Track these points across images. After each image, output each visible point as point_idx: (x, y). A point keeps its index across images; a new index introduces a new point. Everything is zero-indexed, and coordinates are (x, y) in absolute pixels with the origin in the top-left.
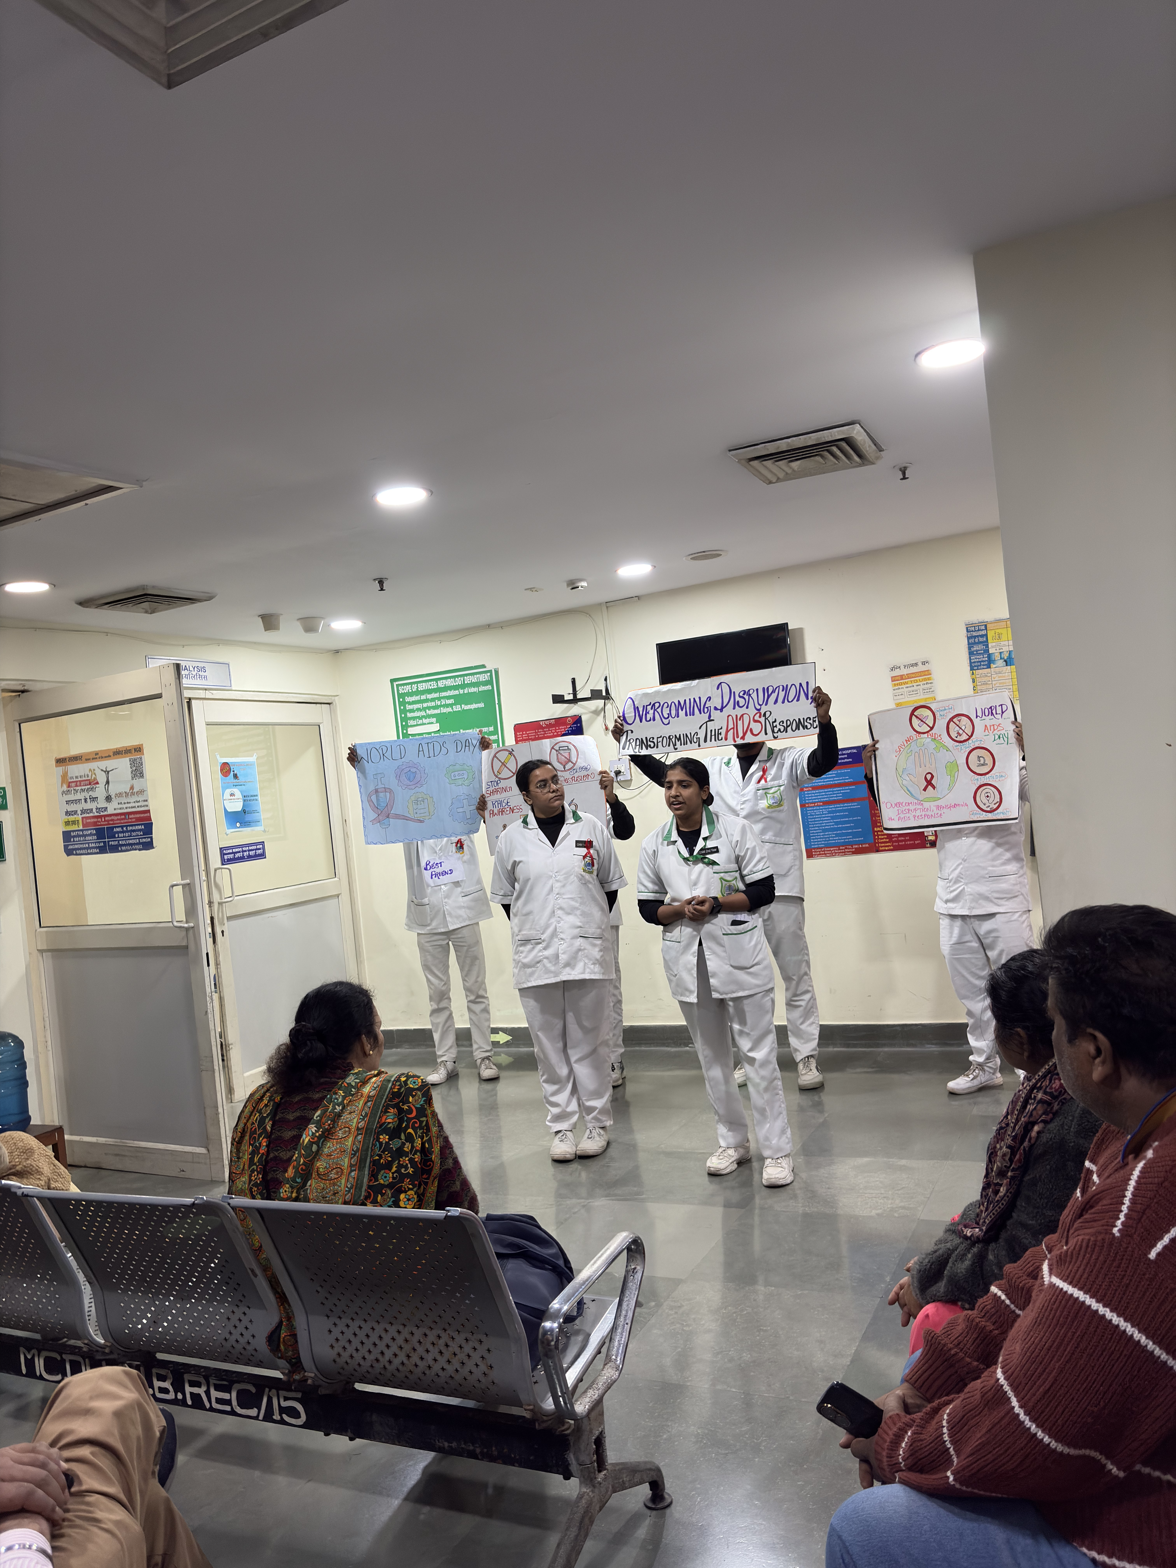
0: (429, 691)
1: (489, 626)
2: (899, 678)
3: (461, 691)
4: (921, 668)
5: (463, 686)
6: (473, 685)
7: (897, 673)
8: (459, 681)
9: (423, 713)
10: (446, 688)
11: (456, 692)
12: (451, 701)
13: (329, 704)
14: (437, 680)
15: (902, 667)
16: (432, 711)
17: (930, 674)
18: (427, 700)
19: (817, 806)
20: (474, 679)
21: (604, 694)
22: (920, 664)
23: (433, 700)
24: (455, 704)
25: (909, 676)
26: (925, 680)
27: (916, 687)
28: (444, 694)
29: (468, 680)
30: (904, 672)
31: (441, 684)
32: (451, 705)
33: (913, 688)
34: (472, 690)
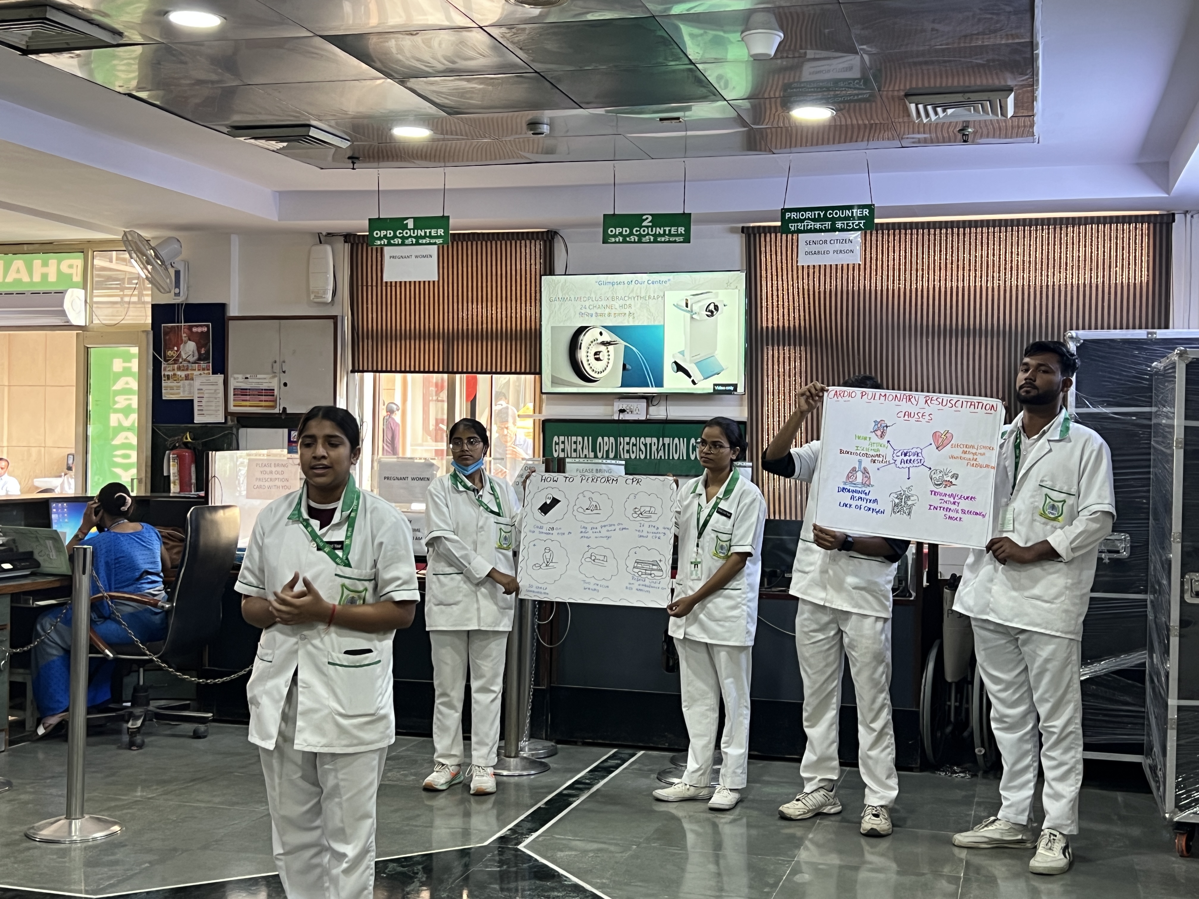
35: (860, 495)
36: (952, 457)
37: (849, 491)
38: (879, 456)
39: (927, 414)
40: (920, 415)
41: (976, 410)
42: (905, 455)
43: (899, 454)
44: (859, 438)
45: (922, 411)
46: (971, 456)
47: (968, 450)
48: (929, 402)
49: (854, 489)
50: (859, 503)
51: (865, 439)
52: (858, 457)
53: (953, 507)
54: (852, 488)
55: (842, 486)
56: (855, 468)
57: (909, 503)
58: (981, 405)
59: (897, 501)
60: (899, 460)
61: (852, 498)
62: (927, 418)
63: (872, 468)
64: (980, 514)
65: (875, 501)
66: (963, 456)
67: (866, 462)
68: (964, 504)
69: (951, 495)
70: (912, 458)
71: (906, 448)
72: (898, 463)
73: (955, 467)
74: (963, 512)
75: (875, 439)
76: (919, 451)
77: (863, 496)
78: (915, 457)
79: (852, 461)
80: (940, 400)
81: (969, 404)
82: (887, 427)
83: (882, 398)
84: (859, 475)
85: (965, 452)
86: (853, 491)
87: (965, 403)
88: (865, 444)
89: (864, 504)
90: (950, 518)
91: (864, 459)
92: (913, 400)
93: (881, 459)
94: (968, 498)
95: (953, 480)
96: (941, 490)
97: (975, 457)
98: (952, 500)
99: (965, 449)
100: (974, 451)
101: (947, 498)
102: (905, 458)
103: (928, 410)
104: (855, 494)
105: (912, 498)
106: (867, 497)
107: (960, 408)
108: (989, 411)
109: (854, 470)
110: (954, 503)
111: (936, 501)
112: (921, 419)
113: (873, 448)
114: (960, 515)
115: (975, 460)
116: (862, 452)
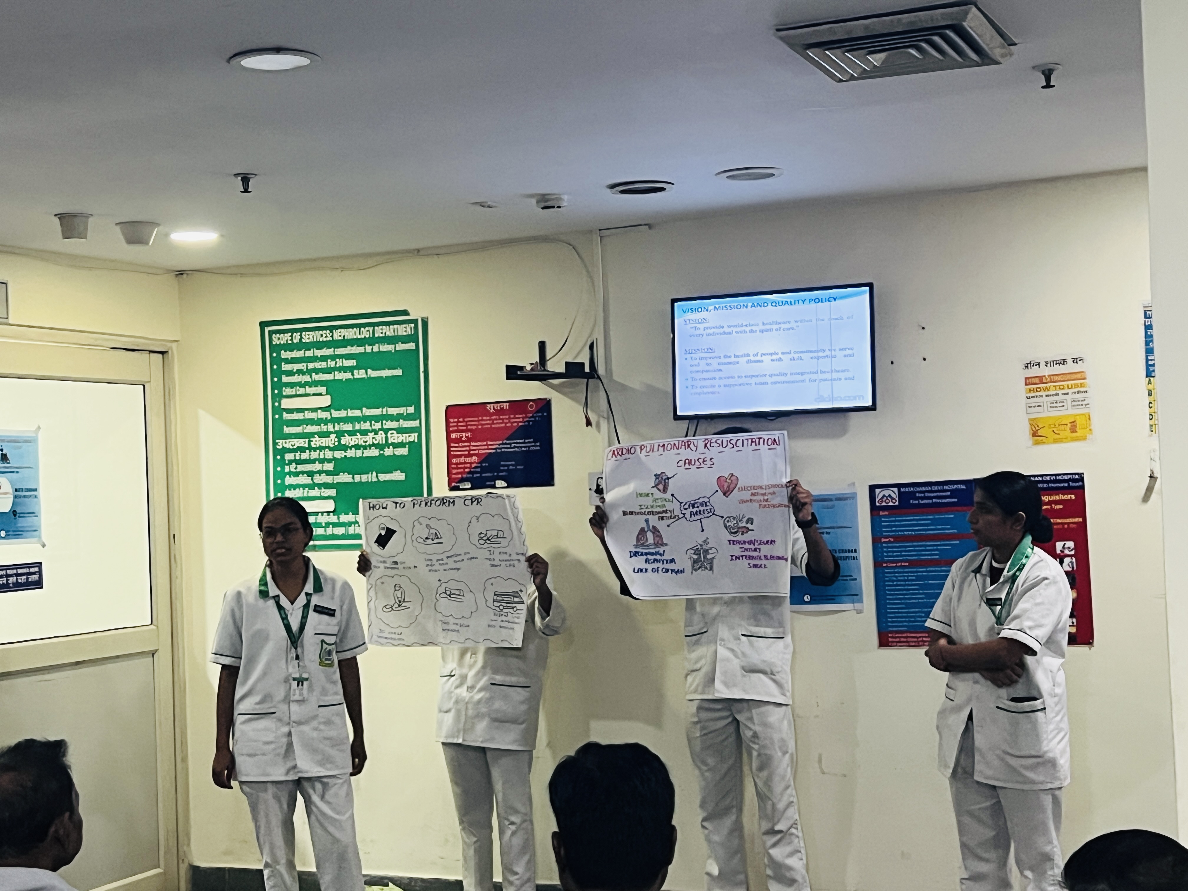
0: (320, 345)
1: (418, 251)
2: (1037, 381)
3: (369, 349)
4: (1070, 367)
5: (372, 341)
6: (387, 340)
7: (1034, 372)
8: (365, 333)
9: (307, 378)
10: (346, 343)
11: (361, 350)
12: (352, 363)
13: (162, 353)
14: (331, 329)
15: (1042, 364)
16: (321, 375)
17: (1084, 379)
18: (314, 359)
19: (901, 567)
20: (389, 331)
21: (587, 369)
22: (1070, 361)
23: (324, 358)
24: (358, 367)
25: (1052, 378)
26: (1076, 386)
27: (1061, 397)
28: (340, 351)
29: (379, 332)
30: (1045, 371)
31: (337, 335)
32: (351, 369)
33: (1055, 398)
34: (385, 348)
35: (654, 557)
36: (742, 502)
37: (642, 554)
38: (666, 512)
39: (708, 459)
40: (701, 461)
41: (758, 447)
42: (693, 507)
43: (687, 506)
44: (641, 495)
45: (702, 457)
46: (762, 498)
47: (757, 491)
48: (708, 445)
49: (647, 551)
50: (656, 565)
51: (648, 495)
52: (644, 517)
53: (755, 554)
54: (644, 551)
55: (634, 550)
56: (643, 528)
57: (709, 557)
58: (762, 440)
59: (696, 557)
60: (688, 513)
61: (647, 561)
62: (709, 463)
63: (661, 526)
64: (783, 558)
65: (672, 561)
66: (753, 498)
67: (654, 520)
68: (765, 550)
69: (750, 542)
70: (702, 509)
71: (692, 499)
72: (688, 516)
73: (748, 510)
74: (766, 557)
75: (658, 494)
76: (706, 500)
77: (658, 557)
78: (704, 508)
79: (640, 522)
81: (750, 441)
82: (668, 479)
83: (661, 449)
84: (650, 535)
85: (754, 494)
86: (646, 554)
87: (745, 442)
88: (648, 501)
89: (660, 565)
90: (755, 566)
91: (650, 517)
92: (692, 446)
94: (767, 542)
95: (749, 526)
96: (739, 537)
98: (752, 546)
99: (754, 491)
100: (763, 491)
101: (747, 546)
102: (694, 510)
103: (708, 455)
104: (649, 557)
105: (710, 551)
106: (663, 558)
107: (741, 448)
108: (772, 446)
109: (642, 531)
110: (755, 550)
111: (736, 550)
112: (703, 465)
113: (658, 504)
114: (764, 562)
115: (767, 500)
116: (648, 510)
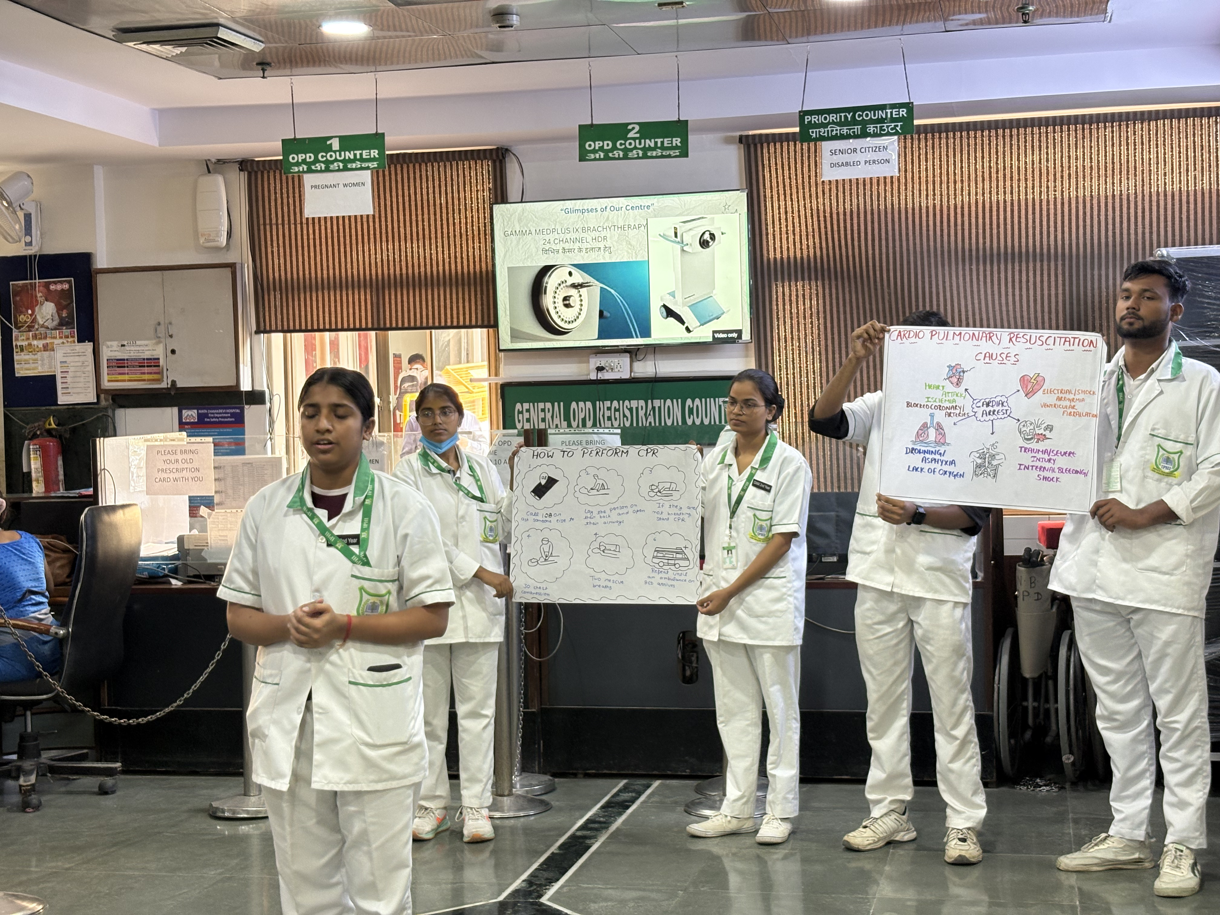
35: (933, 456)
36: (1045, 405)
37: (919, 452)
38: (955, 408)
39: (1012, 355)
40: (1004, 356)
41: (1072, 348)
42: (988, 405)
43: (980, 404)
44: (930, 387)
45: (1006, 352)
46: (1067, 403)
47: (1063, 396)
48: (1014, 339)
49: (926, 449)
50: (933, 465)
51: (938, 387)
52: (930, 411)
53: (1047, 465)
54: (923, 449)
55: (911, 446)
56: (926, 423)
57: (995, 463)
58: (1077, 341)
59: (979, 461)
60: (980, 411)
61: (924, 460)
62: (1013, 359)
63: (947, 423)
64: (1081, 472)
65: (953, 462)
66: (1058, 403)
67: (940, 416)
68: (1062, 462)
69: (1045, 452)
70: (996, 408)
71: (988, 396)
72: (979, 415)
73: (1050, 417)
74: (1061, 470)
75: (950, 388)
76: (1004, 399)
77: (937, 457)
78: (1000, 408)
79: (923, 415)
80: (1028, 337)
81: (1063, 340)
82: (964, 372)
83: (957, 338)
84: (932, 432)
85: (1060, 399)
86: (925, 452)
87: (1058, 340)
88: (938, 394)
89: (938, 466)
90: (1045, 478)
91: (937, 412)
92: (994, 338)
93: (957, 412)
94: (1065, 453)
95: (1047, 433)
96: (1034, 445)
97: (1073, 404)
98: (1046, 457)
99: (1060, 395)
100: (1071, 396)
101: (1040, 455)
102: (988, 409)
103: (1013, 350)
104: (927, 456)
105: (997, 457)
106: (942, 458)
107: (1051, 346)
108: (1087, 348)
109: (925, 426)
110: (1049, 460)
111: (1027, 459)
112: (1005, 361)
113: (947, 399)
114: (1056, 475)
115: (1073, 407)
116: (935, 404)
